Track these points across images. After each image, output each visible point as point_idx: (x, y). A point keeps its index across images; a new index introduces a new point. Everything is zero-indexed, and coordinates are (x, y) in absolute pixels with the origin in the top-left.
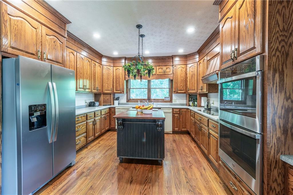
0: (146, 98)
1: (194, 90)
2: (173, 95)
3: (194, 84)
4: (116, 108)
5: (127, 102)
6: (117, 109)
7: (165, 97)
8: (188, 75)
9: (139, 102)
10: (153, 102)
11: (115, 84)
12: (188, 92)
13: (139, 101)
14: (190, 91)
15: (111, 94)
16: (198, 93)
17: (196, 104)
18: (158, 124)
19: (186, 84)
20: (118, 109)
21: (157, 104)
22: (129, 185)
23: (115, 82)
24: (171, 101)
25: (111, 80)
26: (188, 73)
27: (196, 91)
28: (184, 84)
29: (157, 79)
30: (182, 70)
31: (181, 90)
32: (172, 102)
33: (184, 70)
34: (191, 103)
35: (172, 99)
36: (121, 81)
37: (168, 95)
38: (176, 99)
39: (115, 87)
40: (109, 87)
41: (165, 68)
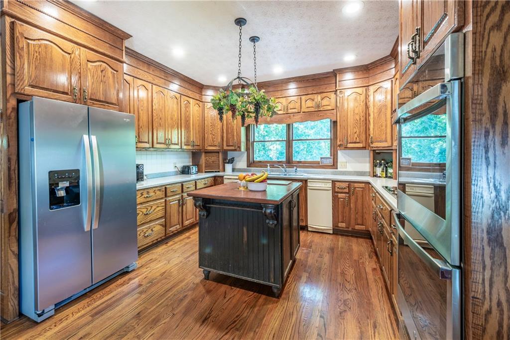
0: (283, 159)
1: (386, 141)
2: (339, 151)
3: (384, 127)
4: (224, 177)
5: (247, 167)
6: (226, 178)
7: (321, 158)
8: (371, 109)
9: (269, 167)
10: (295, 168)
11: (225, 135)
12: (371, 146)
13: (268, 165)
14: (375, 145)
15: (219, 152)
16: (393, 148)
17: (391, 173)
18: (265, 212)
19: (367, 129)
20: (228, 179)
21: (304, 170)
22: (198, 325)
23: (225, 131)
24: (334, 165)
25: (219, 127)
26: (371, 104)
27: (390, 144)
28: (363, 128)
29: (302, 121)
30: (356, 99)
31: (355, 143)
32: (337, 168)
33: (363, 97)
34: (379, 171)
35: (337, 162)
36: (235, 128)
37: (327, 153)
38: (345, 161)
39: (225, 139)
40: (215, 140)
41: (318, 98)
